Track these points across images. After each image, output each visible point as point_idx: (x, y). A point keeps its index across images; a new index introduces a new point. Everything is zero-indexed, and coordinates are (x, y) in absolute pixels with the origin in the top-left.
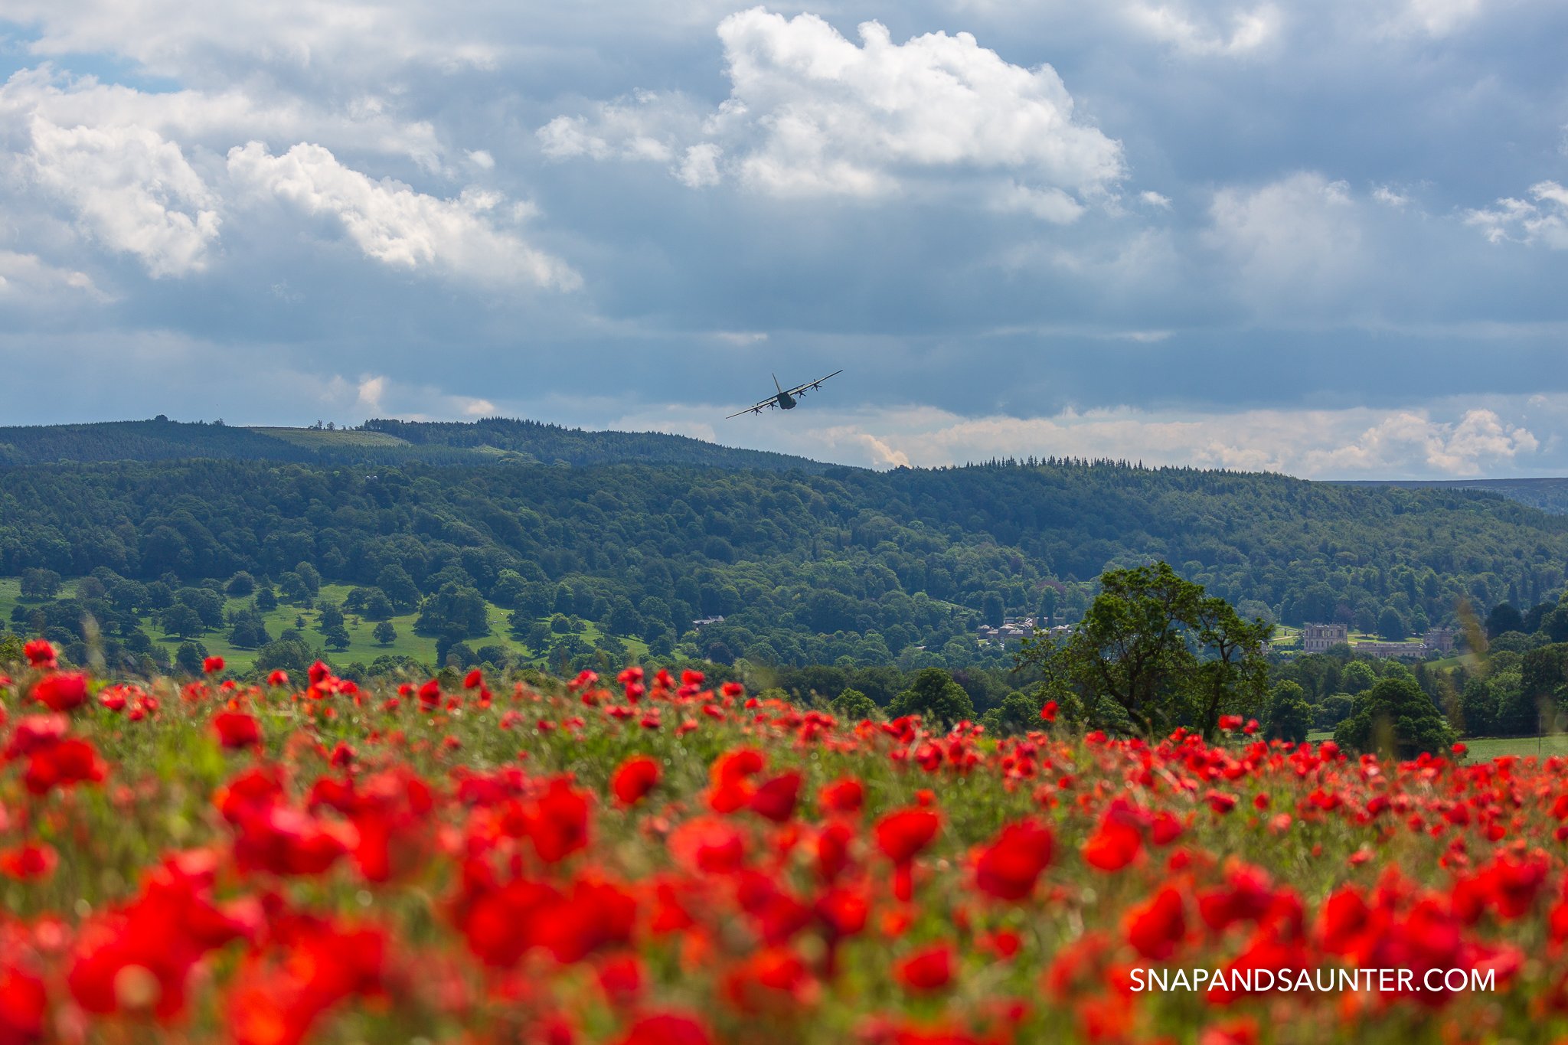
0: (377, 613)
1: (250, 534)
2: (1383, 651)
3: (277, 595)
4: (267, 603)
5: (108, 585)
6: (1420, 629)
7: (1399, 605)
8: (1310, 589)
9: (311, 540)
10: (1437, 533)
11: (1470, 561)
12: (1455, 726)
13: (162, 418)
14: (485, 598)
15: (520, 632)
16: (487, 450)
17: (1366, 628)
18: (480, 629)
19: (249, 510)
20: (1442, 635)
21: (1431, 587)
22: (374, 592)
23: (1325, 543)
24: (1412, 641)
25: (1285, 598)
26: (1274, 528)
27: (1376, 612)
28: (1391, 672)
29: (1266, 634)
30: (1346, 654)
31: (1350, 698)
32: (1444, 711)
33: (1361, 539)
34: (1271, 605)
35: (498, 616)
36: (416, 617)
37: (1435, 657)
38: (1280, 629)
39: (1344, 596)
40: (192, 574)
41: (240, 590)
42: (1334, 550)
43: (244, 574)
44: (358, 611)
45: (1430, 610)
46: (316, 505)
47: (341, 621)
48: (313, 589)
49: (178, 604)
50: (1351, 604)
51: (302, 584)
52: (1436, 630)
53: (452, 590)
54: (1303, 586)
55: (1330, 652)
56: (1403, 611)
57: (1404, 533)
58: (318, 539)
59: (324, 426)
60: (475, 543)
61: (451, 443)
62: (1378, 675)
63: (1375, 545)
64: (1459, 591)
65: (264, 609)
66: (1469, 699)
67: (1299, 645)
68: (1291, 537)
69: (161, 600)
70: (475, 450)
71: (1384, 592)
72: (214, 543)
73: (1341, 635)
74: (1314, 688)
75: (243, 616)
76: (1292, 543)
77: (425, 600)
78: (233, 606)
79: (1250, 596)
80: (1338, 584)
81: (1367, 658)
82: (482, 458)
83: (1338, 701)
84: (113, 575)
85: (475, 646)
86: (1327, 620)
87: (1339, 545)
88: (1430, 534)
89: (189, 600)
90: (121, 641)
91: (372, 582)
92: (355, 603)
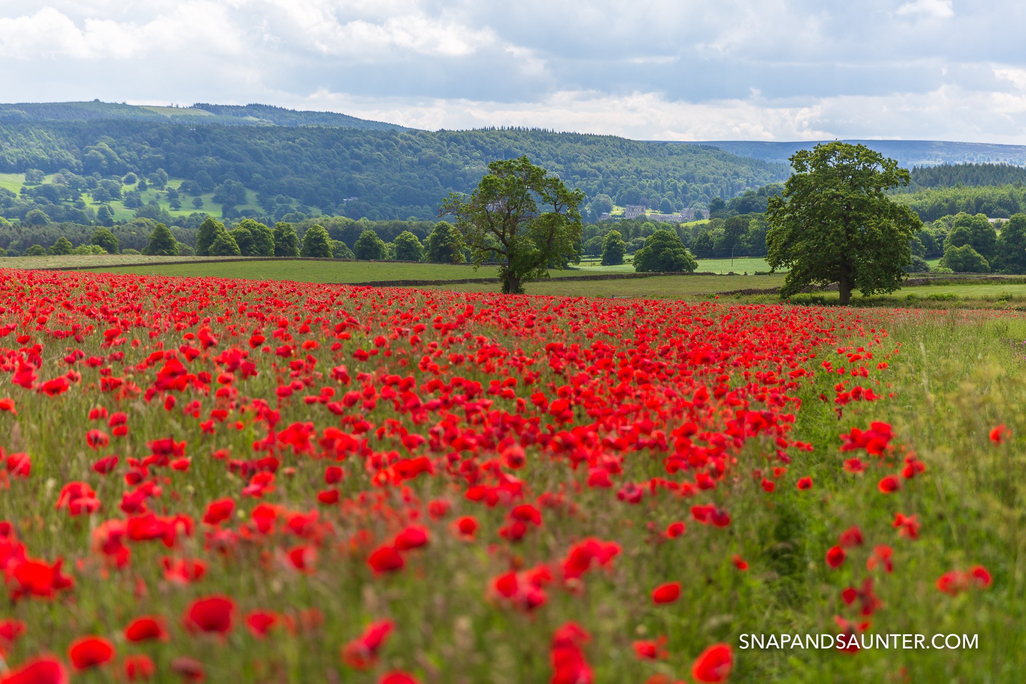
0: (195, 193)
1: (134, 154)
2: (662, 218)
3: (147, 183)
4: (143, 187)
5: (67, 177)
6: (679, 208)
7: (670, 197)
8: (629, 189)
9: (163, 158)
10: (688, 164)
11: (703, 178)
12: (693, 253)
13: (97, 100)
14: (246, 187)
15: (262, 202)
16: (251, 118)
17: (654, 208)
18: (242, 200)
19: (135, 144)
20: (689, 212)
21: (685, 189)
22: (192, 183)
23: (637, 168)
24: (675, 214)
25: (618, 194)
26: (613, 161)
27: (659, 200)
28: (664, 227)
29: (609, 209)
30: (644, 219)
31: (644, 239)
32: (687, 246)
33: (654, 167)
34: (611, 196)
35: (251, 195)
36: (212, 195)
37: (686, 221)
38: (615, 207)
39: (645, 193)
40: (107, 173)
41: (130, 181)
42: (641, 171)
43: (132, 173)
44: (185, 192)
45: (684, 200)
46: (166, 141)
47: (177, 197)
48: (165, 182)
49: (99, 186)
50: (648, 197)
51: (159, 179)
52: (687, 209)
53: (230, 183)
54: (626, 188)
55: (637, 218)
56: (671, 200)
57: (673, 164)
58: (167, 158)
59: (174, 106)
60: (241, 161)
61: (234, 115)
62: (658, 228)
63: (660, 169)
64: (697, 191)
65: (141, 190)
66: (700, 241)
67: (623, 215)
68: (621, 165)
69: (92, 185)
70: (245, 118)
71: (664, 191)
72: (118, 159)
73: (642, 210)
74: (628, 234)
75: (131, 193)
76: (621, 168)
77: (217, 188)
78: (126, 188)
79: (601, 192)
80: (643, 187)
81: (653, 221)
82: (247, 122)
83: (638, 241)
84: (69, 173)
85: (239, 209)
86: (637, 204)
87: (643, 169)
88: (685, 164)
89: (105, 185)
90: (72, 204)
91: (192, 178)
92: (184, 187)
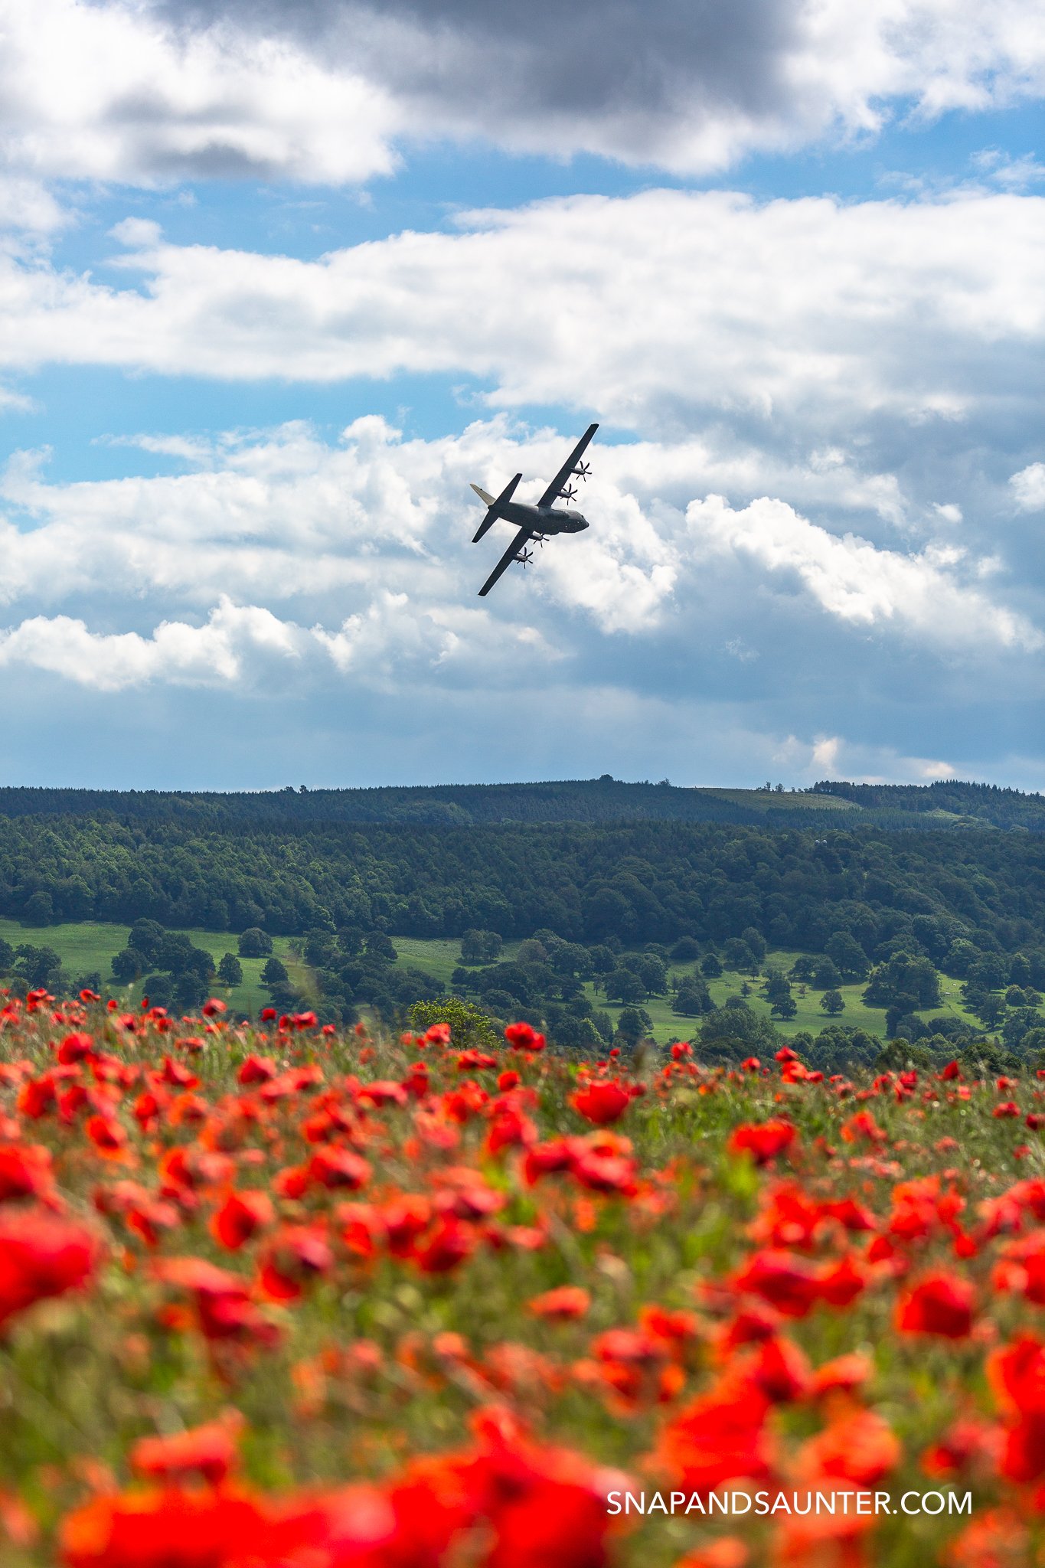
0: (824, 982)
1: (694, 896)
3: (722, 962)
4: (712, 970)
5: (550, 948)
9: (758, 905)
13: (607, 778)
14: (937, 968)
15: (973, 1004)
16: (941, 814)
18: (931, 1000)
19: (695, 874)
22: (823, 960)
35: (950, 986)
36: (865, 987)
40: (636, 938)
41: (684, 955)
43: (689, 939)
44: (805, 979)
46: (763, 869)
47: (788, 989)
48: (759, 955)
49: (620, 969)
51: (748, 951)
53: (903, 959)
58: (765, 904)
59: (773, 788)
60: (927, 912)
61: (903, 807)
65: (708, 975)
69: (603, 965)
70: (928, 814)
72: (660, 907)
75: (687, 982)
77: (875, 969)
78: (676, 972)
82: (936, 823)
84: (554, 939)
85: (925, 1017)
89: (631, 965)
90: (563, 1006)
91: (819, 950)
92: (802, 971)
